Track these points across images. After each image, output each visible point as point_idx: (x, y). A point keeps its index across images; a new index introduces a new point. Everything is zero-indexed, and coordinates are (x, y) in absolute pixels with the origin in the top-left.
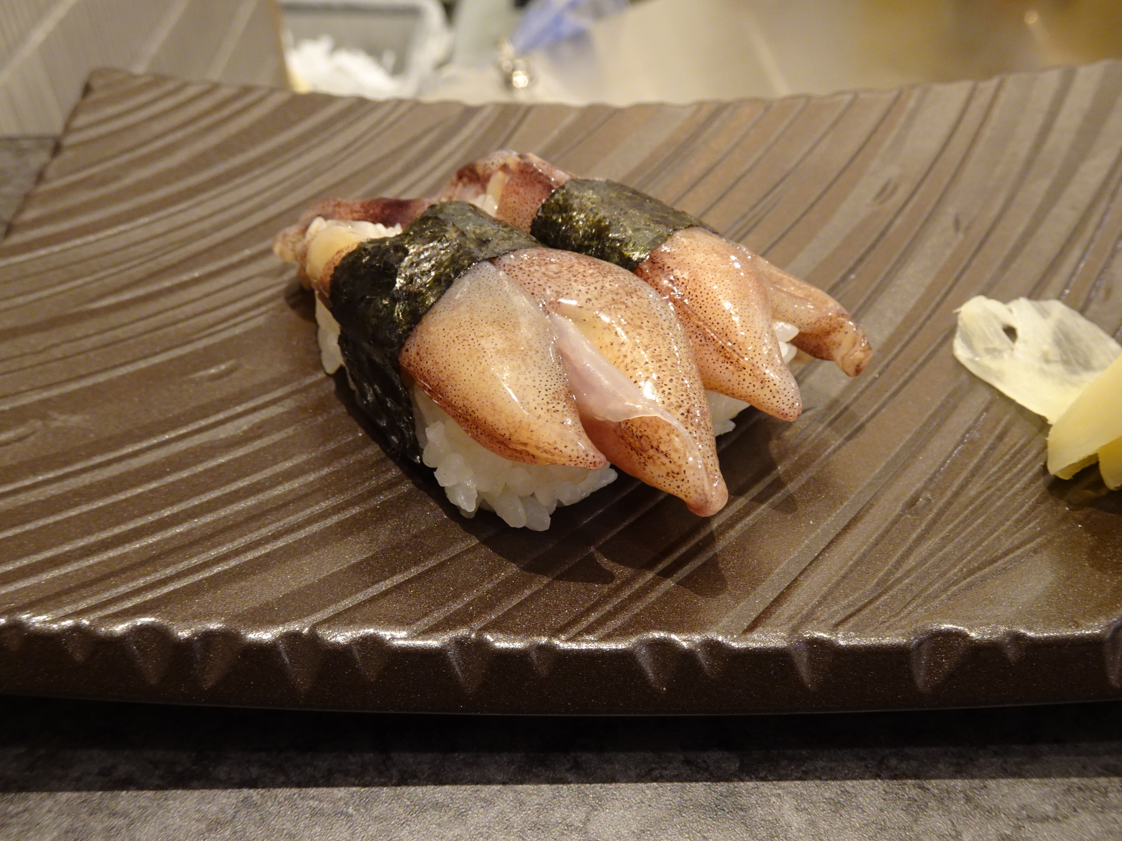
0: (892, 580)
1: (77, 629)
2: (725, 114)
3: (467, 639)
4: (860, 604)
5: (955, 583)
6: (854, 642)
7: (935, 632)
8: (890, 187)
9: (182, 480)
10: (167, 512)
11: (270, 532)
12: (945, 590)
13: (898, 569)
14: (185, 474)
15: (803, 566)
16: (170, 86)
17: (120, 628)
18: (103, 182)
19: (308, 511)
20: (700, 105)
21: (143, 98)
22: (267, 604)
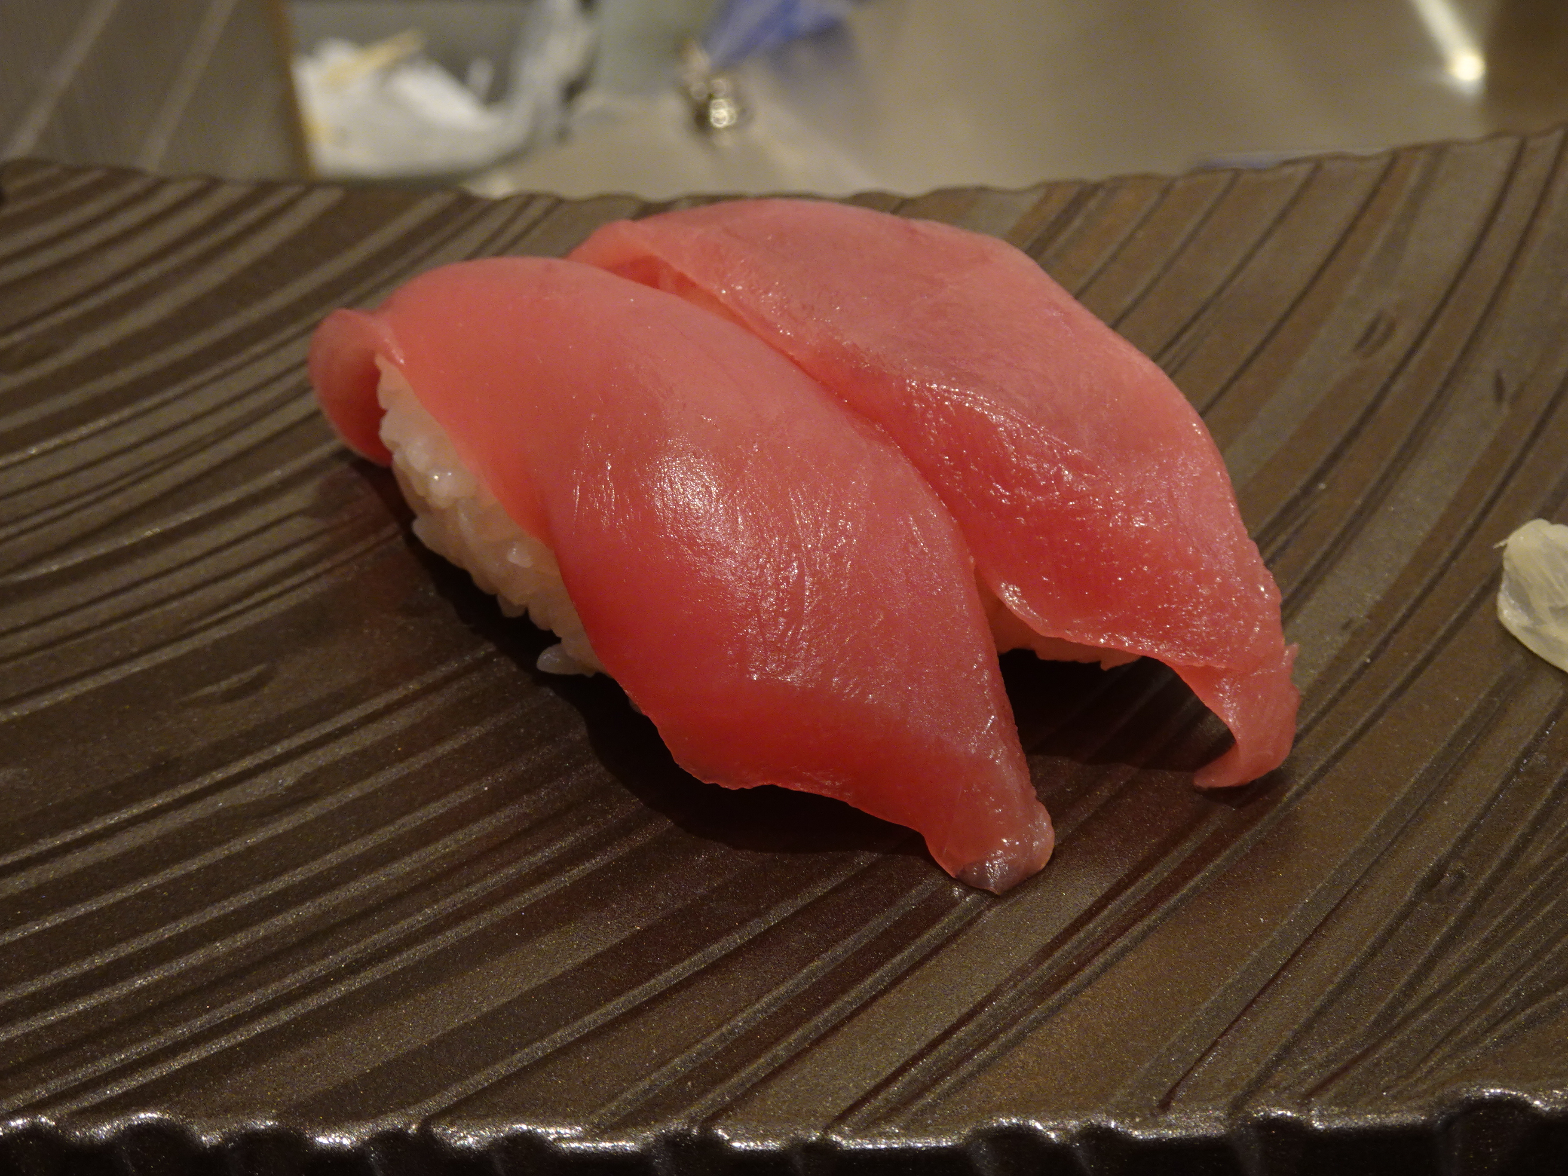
0: (1402, 1015)
1: (34, 1132)
2: (1092, 204)
3: (685, 1136)
4: (1347, 1058)
5: (1506, 1017)
6: (1337, 1124)
7: (1475, 1101)
8: (1382, 327)
9: (189, 876)
10: (167, 932)
11: (342, 961)
12: (1491, 1028)
13: (1409, 997)
14: (193, 865)
15: (1251, 996)
16: (134, 187)
17: (104, 1131)
18: (31, 359)
19: (404, 924)
20: (1051, 188)
21: (91, 209)
22: (346, 1086)
